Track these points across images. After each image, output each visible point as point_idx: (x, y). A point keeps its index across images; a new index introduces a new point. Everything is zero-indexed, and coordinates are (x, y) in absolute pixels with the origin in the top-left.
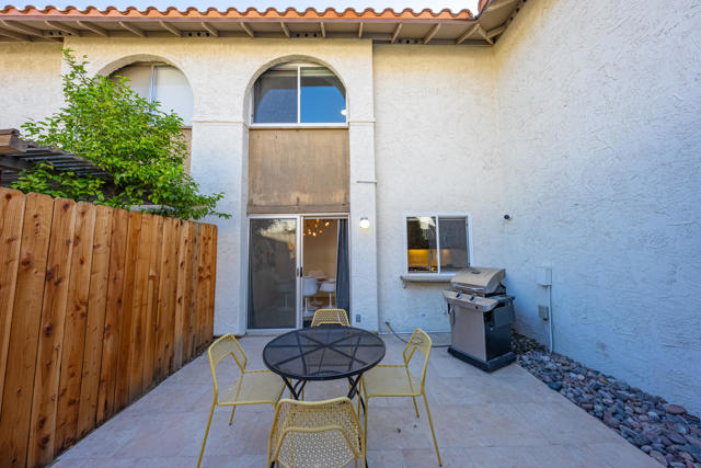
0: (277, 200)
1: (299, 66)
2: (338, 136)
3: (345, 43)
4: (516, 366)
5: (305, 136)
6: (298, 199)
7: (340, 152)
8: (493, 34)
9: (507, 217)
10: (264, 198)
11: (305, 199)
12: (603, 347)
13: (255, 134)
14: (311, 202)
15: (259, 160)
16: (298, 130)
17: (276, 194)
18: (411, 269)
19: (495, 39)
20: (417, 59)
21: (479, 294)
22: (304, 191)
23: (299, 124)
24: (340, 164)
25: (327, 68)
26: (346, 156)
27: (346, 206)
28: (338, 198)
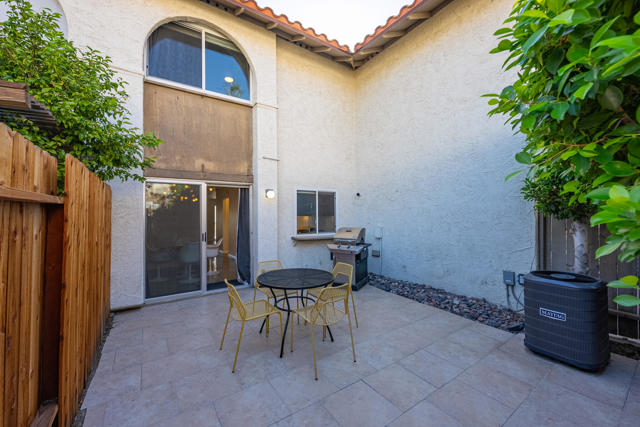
0: (179, 165)
1: (204, 30)
2: (243, 112)
3: (255, 29)
4: (367, 285)
5: (210, 102)
6: (203, 166)
7: (244, 127)
8: (356, 65)
9: (358, 194)
10: (165, 161)
11: (210, 166)
12: (404, 267)
13: (152, 89)
14: (216, 170)
15: (157, 119)
16: (203, 96)
17: (177, 158)
18: (300, 231)
19: (356, 68)
20: (307, 62)
21: (352, 244)
22: (208, 159)
23: (203, 91)
24: (243, 137)
25: (232, 43)
26: (249, 132)
27: (250, 177)
28: (243, 169)
